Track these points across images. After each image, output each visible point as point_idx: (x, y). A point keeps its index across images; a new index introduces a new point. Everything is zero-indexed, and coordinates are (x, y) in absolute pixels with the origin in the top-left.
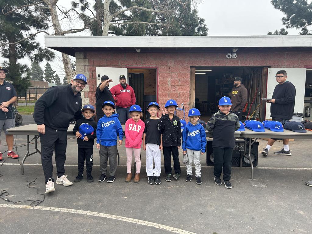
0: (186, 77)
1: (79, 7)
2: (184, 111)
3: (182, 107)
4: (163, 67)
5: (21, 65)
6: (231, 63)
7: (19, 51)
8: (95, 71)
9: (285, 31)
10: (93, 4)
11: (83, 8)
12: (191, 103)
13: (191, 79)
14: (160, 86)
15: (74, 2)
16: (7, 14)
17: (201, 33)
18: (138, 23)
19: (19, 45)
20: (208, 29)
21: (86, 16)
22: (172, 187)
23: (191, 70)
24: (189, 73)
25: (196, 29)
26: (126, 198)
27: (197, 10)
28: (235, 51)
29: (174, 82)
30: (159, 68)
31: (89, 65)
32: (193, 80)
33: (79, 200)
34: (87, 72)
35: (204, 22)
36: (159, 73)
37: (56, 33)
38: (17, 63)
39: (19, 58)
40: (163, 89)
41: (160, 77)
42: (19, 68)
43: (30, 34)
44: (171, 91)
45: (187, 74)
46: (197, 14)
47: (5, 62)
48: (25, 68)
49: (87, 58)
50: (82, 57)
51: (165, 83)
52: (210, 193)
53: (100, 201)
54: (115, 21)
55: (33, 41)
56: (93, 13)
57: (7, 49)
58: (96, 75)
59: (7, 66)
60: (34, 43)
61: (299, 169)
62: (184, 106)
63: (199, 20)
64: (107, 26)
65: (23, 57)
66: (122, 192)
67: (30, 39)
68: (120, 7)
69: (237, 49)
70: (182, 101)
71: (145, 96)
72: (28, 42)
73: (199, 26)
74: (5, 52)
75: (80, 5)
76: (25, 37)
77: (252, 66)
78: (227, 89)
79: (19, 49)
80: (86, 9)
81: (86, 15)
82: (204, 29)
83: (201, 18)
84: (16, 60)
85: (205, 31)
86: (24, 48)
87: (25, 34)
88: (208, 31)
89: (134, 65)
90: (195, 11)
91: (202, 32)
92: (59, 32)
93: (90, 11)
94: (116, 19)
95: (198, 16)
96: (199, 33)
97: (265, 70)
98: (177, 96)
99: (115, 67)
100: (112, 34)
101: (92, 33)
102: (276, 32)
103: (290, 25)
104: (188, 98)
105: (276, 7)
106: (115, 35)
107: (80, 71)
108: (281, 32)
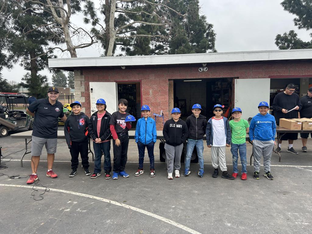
0: (165, 88)
2: (163, 117)
3: (161, 114)
4: (146, 80)
5: (41, 76)
7: (39, 64)
8: (89, 85)
11: (94, 24)
13: (169, 90)
14: (143, 96)
15: (86, 18)
16: (27, 33)
19: (39, 59)
23: (170, 82)
24: (168, 85)
25: (205, 35)
27: (205, 16)
28: (204, 65)
29: (154, 92)
30: (142, 82)
31: (85, 80)
32: (171, 91)
33: (52, 183)
34: (83, 86)
35: (212, 27)
36: (142, 85)
37: (68, 48)
38: (38, 75)
39: (40, 70)
40: (146, 99)
41: (144, 88)
42: (39, 79)
43: (49, 48)
44: (153, 101)
45: (165, 86)
46: (206, 20)
47: (27, 74)
48: (44, 79)
49: (83, 74)
50: (80, 74)
51: (148, 93)
53: (65, 183)
54: (124, 33)
55: (51, 54)
56: (103, 27)
57: (29, 62)
58: (90, 89)
59: (29, 78)
60: (52, 56)
62: (163, 113)
63: (207, 26)
64: (113, 40)
65: (43, 69)
67: (49, 53)
68: (128, 19)
70: (162, 109)
72: (47, 55)
73: (207, 31)
74: (27, 65)
75: (91, 21)
76: (45, 51)
77: (222, 77)
79: (40, 62)
80: (97, 24)
81: (96, 29)
82: (212, 34)
83: (210, 24)
84: (36, 72)
86: (44, 61)
87: (45, 49)
88: (216, 36)
89: (121, 80)
90: (203, 17)
91: (211, 37)
92: (71, 47)
93: (100, 25)
94: (124, 31)
95: (206, 22)
96: (208, 38)
98: (158, 105)
99: (106, 82)
100: (120, 45)
101: (103, 45)
102: (285, 34)
103: (303, 26)
104: (167, 106)
105: (286, 8)
106: (123, 46)
107: (78, 85)
108: (290, 34)
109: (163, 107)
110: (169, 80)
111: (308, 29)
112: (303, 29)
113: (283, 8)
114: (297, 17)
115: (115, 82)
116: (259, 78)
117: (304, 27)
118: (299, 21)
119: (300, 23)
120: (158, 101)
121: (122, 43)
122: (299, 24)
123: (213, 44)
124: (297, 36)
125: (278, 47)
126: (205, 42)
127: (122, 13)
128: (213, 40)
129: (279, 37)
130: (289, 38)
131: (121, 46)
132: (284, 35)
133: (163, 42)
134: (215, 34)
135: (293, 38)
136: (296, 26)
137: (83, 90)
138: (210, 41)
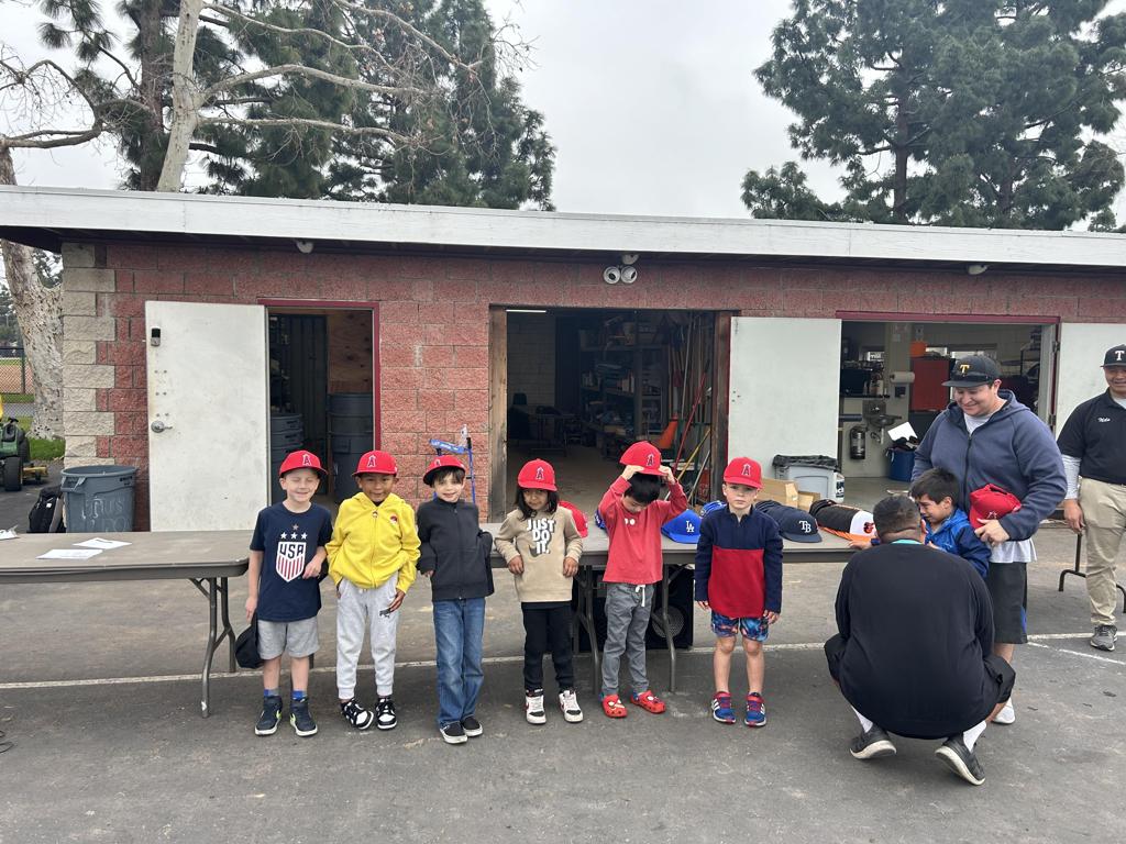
0: (475, 340)
1: (71, 45)
2: (471, 454)
3: (463, 444)
4: (396, 304)
6: (619, 297)
8: (141, 314)
9: (798, 172)
10: (128, 34)
11: (88, 51)
12: (494, 425)
13: (491, 346)
14: (385, 369)
15: (51, 24)
17: (532, 159)
18: (305, 124)
20: (556, 150)
21: (98, 80)
22: (421, 742)
23: (493, 318)
24: (486, 329)
25: (515, 146)
26: (261, 796)
27: (515, 81)
29: (433, 355)
30: (381, 309)
31: (116, 292)
32: (499, 350)
33: (90, 822)
34: (108, 317)
35: (540, 123)
36: (382, 324)
40: (398, 381)
41: (388, 334)
44: (426, 387)
45: (479, 332)
46: (517, 95)
49: (109, 263)
50: (91, 263)
51: (404, 357)
52: (542, 751)
53: (168, 818)
54: (218, 104)
56: (127, 72)
58: (144, 329)
61: (810, 645)
62: (469, 439)
63: (523, 117)
64: (187, 127)
66: (248, 775)
68: (235, 53)
69: (636, 258)
70: (463, 421)
71: (331, 396)
73: (525, 135)
75: (77, 38)
77: (683, 308)
78: (616, 367)
80: (101, 55)
81: (99, 76)
82: (541, 148)
83: (533, 109)
85: (546, 154)
88: (554, 156)
89: (290, 297)
90: (510, 84)
91: (537, 158)
93: (118, 61)
94: (220, 98)
95: (520, 103)
96: (525, 160)
97: (722, 322)
98: (447, 403)
99: (217, 302)
100: (205, 153)
101: (125, 143)
102: (772, 171)
103: (814, 151)
104: (482, 411)
105: (770, 89)
106: (216, 158)
107: (80, 313)
108: (784, 174)
109: (466, 414)
110: (492, 307)
111: (835, 162)
112: (814, 160)
113: (761, 88)
114: (799, 121)
115: (263, 307)
116: (806, 316)
117: (820, 154)
118: (805, 133)
119: (807, 139)
120: (449, 388)
121: (213, 144)
122: (805, 144)
123: (546, 182)
124: (804, 182)
125: (751, 211)
126: (522, 174)
127: (210, 26)
128: (544, 170)
129: (751, 180)
130: (782, 185)
131: (208, 158)
132: (768, 173)
133: (358, 157)
134: (551, 149)
135: (793, 188)
136: (793, 149)
137: (108, 334)
138: (535, 169)
